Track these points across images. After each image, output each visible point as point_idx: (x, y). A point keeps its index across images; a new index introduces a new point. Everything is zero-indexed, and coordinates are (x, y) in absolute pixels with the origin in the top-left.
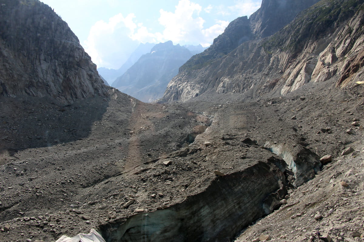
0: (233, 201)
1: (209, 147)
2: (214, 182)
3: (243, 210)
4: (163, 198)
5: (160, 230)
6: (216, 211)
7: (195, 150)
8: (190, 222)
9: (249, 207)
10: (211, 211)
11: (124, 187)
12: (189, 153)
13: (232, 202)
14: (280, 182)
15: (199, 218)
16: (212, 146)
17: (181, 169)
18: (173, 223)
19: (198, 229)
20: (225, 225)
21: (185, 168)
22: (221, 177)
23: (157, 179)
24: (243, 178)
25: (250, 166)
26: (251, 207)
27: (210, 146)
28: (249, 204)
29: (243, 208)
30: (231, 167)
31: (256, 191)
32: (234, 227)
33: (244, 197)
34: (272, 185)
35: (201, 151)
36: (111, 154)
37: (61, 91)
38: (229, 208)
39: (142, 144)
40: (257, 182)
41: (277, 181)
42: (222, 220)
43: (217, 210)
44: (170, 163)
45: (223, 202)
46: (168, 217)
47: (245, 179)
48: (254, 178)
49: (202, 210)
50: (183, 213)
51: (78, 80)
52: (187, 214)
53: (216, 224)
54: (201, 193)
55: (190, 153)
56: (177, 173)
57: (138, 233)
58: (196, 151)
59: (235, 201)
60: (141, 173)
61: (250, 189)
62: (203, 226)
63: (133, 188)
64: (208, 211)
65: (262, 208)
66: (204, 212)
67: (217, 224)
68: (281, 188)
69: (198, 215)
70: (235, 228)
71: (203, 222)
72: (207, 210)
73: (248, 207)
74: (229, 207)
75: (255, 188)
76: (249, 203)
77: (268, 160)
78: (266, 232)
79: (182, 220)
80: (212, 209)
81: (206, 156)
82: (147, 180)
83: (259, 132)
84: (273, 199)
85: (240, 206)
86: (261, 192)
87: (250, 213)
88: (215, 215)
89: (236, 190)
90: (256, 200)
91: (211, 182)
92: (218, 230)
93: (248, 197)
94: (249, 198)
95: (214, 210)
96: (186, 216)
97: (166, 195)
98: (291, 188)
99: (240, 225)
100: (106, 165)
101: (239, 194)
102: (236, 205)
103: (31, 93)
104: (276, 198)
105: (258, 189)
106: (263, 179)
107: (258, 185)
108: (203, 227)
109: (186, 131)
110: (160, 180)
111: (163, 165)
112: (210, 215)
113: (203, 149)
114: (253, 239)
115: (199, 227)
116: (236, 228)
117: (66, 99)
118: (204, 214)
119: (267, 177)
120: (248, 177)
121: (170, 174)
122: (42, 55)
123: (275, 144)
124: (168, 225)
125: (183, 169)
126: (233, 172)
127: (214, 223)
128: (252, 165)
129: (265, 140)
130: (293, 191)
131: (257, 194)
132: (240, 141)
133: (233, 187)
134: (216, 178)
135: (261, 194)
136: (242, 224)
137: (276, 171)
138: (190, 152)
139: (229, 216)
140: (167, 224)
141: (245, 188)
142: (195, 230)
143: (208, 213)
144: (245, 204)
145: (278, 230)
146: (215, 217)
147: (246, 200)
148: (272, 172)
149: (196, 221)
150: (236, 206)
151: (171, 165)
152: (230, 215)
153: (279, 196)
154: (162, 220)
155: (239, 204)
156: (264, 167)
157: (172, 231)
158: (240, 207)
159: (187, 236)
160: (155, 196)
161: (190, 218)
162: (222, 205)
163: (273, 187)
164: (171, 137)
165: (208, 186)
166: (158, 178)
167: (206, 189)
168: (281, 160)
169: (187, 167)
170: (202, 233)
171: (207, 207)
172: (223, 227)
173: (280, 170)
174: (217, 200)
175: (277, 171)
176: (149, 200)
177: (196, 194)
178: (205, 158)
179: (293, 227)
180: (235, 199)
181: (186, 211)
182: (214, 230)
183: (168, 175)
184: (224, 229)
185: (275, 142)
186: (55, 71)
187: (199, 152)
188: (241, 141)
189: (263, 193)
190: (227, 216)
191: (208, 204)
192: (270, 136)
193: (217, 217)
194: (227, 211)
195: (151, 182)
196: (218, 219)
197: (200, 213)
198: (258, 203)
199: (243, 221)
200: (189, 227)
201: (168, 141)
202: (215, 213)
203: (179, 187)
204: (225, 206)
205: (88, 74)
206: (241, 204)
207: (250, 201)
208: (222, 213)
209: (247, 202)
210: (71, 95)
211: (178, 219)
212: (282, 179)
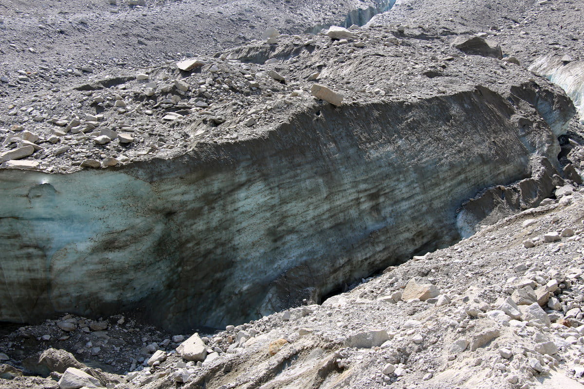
0: (355, 184)
1: (340, 44)
2: (302, 118)
3: (385, 218)
4: (129, 148)
5: (91, 239)
6: (289, 205)
7: (295, 48)
8: (194, 227)
9: (409, 212)
10: (273, 202)
11: (32, 121)
12: (273, 54)
13: (353, 187)
14: (535, 159)
15: (229, 216)
16: (350, 41)
17: (225, 86)
18: (139, 222)
19: (219, 251)
20: (312, 253)
21: (241, 88)
22: (333, 106)
23: (143, 105)
24: (408, 125)
25: (442, 94)
26: (416, 214)
27: (345, 40)
28: (412, 202)
29: (387, 211)
30: (377, 90)
31: (445, 168)
32: (342, 261)
33: (398, 180)
34: (506, 161)
35: (311, 53)
36: (49, 48)
38: (338, 203)
39: (157, 34)
40: (453, 143)
41: (526, 153)
42: (305, 235)
43: (293, 204)
44: (196, 68)
45: (320, 180)
46: (123, 201)
47: (413, 127)
48: (446, 131)
49: (242, 194)
50: (174, 191)
52: (186, 197)
53: (284, 244)
54: (247, 142)
55: (278, 57)
56: (211, 98)
57: (9, 238)
58: (297, 52)
59: (363, 186)
60: (101, 88)
61: (424, 160)
62: (236, 243)
63: (58, 125)
64: (261, 199)
65: (454, 224)
66: (249, 200)
67: (286, 246)
68: (536, 177)
69: (224, 206)
70: (343, 266)
71: (238, 231)
72: (258, 196)
73: (405, 211)
74: (340, 201)
75: (440, 160)
76: (412, 200)
77: (513, 89)
78: (431, 279)
79: (169, 214)
80: (276, 195)
81: (325, 66)
82: (109, 106)
83: (527, 34)
84: (498, 203)
85: (378, 205)
86: (463, 176)
87: (408, 230)
88: (284, 218)
89: (374, 154)
90: (440, 197)
91: (293, 114)
92: (283, 263)
93: (412, 182)
94: (416, 185)
95: (284, 202)
96: (183, 204)
97: (143, 142)
98: (572, 183)
99: (362, 261)
100: (21, 77)
101: (380, 167)
102: (362, 200)
104: (509, 202)
105: (452, 166)
106: (477, 138)
107: (455, 154)
108: (235, 249)
109: (306, 18)
110: (149, 112)
111: (173, 71)
112: (268, 214)
113: (318, 47)
114: (384, 295)
115: (223, 244)
116: (348, 268)
118: (248, 208)
119: (493, 135)
120: (429, 123)
121: (189, 98)
123: (565, 63)
124: (121, 228)
125: (233, 89)
126: (376, 101)
127: (275, 241)
128: (449, 92)
129: (536, 54)
130: (574, 190)
131: (444, 179)
132: (451, 44)
133: (364, 143)
134: (314, 106)
135: (460, 184)
136: (372, 259)
137: (532, 123)
138: (276, 52)
139: (331, 228)
140: (118, 222)
141: (407, 153)
142: (209, 252)
143: (261, 208)
144: (396, 202)
145: (469, 274)
146: (281, 224)
147: (402, 189)
148: (517, 125)
149: (214, 224)
150: (364, 202)
151: (199, 74)
152: (337, 227)
153: (521, 198)
154: (102, 208)
155: (373, 197)
156: (491, 106)
157: (133, 248)
158: (376, 208)
159: (180, 269)
160: (107, 142)
161: (196, 214)
162: (314, 191)
163: (509, 169)
164: (252, 27)
165: (278, 124)
166: (147, 104)
167: (271, 132)
168: (559, 96)
169: (247, 83)
170: (231, 264)
171: (259, 185)
172: (304, 258)
173: (544, 124)
174: (299, 171)
175: (535, 125)
176: (84, 150)
177: (230, 141)
178: (320, 72)
179: (519, 268)
180: (365, 181)
181: (183, 188)
182: (272, 262)
183: (179, 98)
184: (306, 264)
185: (565, 58)
187: (305, 56)
188: (453, 46)
189: (466, 180)
190: (327, 225)
191: (265, 177)
192: (557, 44)
193: (290, 223)
194: (329, 210)
195: (120, 113)
196: (292, 231)
197: (233, 202)
198: (441, 208)
199: (378, 249)
200: (188, 241)
201: (239, 37)
202: (284, 209)
203: (193, 124)
204: (325, 195)
206: (382, 200)
207: (417, 194)
208: (311, 213)
209: (405, 196)
211: (155, 211)
212: (548, 150)
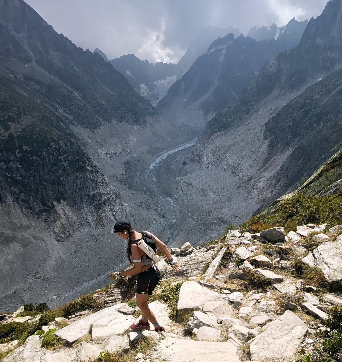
37: (96, 225)
51: (104, 215)
103: (81, 231)
117: (99, 229)
122: (85, 205)
186: (92, 213)
205: (110, 209)
210: (101, 225)
